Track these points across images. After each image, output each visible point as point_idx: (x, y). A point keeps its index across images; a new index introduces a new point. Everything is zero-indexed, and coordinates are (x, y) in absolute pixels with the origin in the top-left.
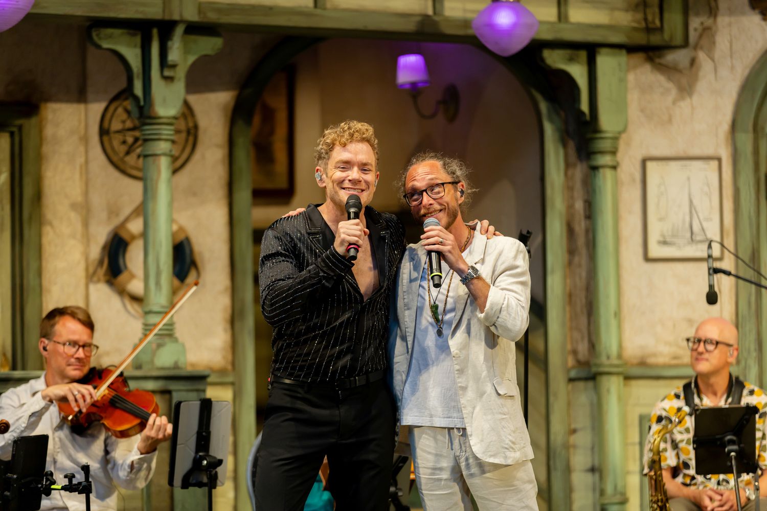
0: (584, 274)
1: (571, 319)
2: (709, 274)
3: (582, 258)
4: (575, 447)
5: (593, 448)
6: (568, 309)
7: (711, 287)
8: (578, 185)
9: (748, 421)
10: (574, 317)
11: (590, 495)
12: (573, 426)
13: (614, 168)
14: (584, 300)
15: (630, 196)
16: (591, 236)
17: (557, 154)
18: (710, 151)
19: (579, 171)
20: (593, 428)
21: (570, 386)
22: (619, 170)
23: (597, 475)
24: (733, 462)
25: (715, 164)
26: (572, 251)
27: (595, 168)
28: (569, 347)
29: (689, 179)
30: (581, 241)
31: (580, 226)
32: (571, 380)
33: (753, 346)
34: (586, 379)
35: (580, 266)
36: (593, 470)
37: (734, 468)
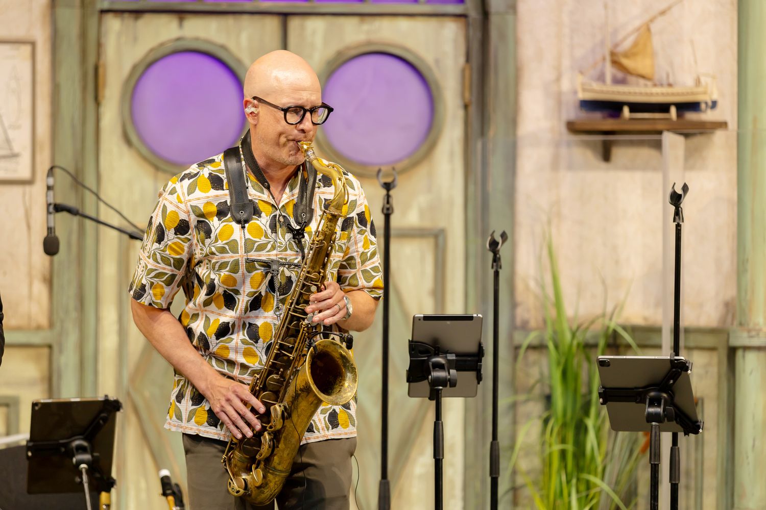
2: (49, 213)
7: (50, 230)
9: (105, 420)
18: (20, 33)
24: (85, 477)
25: (27, 49)
33: (72, 304)
37: (86, 486)
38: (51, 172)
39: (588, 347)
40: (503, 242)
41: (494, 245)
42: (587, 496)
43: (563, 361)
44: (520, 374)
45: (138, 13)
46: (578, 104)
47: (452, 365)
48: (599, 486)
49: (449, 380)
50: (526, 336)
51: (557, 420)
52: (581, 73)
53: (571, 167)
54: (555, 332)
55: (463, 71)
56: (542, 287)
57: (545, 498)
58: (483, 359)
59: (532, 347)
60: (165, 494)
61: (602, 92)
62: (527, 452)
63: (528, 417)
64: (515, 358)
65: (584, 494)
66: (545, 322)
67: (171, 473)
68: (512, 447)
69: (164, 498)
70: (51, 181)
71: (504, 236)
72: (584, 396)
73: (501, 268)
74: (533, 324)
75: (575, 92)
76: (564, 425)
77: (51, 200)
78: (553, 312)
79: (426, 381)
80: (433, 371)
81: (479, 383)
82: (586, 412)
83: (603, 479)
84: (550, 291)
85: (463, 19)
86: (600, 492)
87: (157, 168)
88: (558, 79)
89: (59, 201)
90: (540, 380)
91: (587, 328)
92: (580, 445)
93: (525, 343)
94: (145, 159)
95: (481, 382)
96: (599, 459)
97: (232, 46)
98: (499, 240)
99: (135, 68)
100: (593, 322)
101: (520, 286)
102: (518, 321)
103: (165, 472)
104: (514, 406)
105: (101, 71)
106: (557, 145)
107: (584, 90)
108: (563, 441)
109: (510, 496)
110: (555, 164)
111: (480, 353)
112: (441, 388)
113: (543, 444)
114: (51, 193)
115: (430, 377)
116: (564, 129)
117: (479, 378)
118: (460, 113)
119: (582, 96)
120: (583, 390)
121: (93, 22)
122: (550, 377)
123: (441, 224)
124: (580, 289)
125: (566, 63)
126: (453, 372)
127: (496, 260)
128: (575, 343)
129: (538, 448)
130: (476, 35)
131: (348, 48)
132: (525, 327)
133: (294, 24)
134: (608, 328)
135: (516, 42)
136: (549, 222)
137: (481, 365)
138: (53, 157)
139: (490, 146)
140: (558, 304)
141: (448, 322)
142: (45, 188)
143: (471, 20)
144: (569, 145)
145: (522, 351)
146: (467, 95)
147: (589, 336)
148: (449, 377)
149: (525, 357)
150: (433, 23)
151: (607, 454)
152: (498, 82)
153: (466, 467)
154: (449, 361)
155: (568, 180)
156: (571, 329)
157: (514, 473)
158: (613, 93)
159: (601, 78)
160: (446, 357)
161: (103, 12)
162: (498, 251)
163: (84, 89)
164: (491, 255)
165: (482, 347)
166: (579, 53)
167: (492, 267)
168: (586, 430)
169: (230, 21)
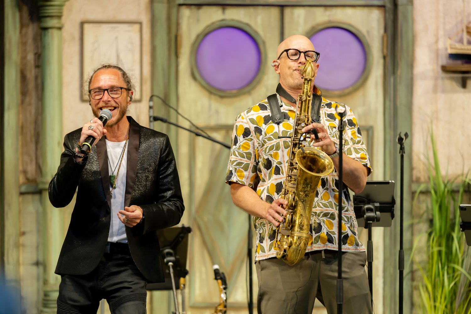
0: (33, 111)
1: (23, 146)
2: (150, 121)
3: (32, 98)
4: (23, 246)
5: (38, 247)
6: (20, 138)
8: (30, 41)
9: (183, 238)
10: (25, 144)
11: (35, 283)
12: (22, 230)
13: (60, 28)
14: (33, 132)
15: (71, 50)
16: (39, 81)
17: (14, 16)
18: (133, 17)
19: (31, 30)
20: (38, 231)
21: (21, 199)
22: (63, 30)
23: (41, 268)
24: (171, 270)
25: (137, 27)
26: (24, 93)
27: (45, 29)
28: (21, 168)
29: (116, 38)
30: (31, 85)
31: (31, 73)
32: (22, 194)
34: (33, 193)
35: (30, 104)
36: (37, 264)
37: (172, 275)
38: (151, 99)
39: (453, 192)
40: (406, 138)
41: (401, 140)
42: (453, 276)
43: (439, 200)
44: (415, 208)
45: (199, 6)
46: (448, 56)
47: (377, 209)
48: (460, 271)
49: (376, 218)
50: (419, 186)
51: (436, 233)
52: (450, 38)
53: (444, 91)
54: (435, 184)
55: (383, 37)
56: (428, 159)
57: (430, 277)
58: (395, 206)
59: (422, 193)
60: (216, 279)
61: (462, 49)
62: (420, 251)
63: (420, 231)
64: (413, 198)
65: (451, 275)
66: (429, 178)
67: (220, 266)
68: (411, 249)
69: (215, 281)
70: (151, 104)
71: (406, 135)
72: (451, 220)
73: (404, 153)
74: (422, 179)
75: (446, 49)
76: (440, 236)
77: (152, 114)
78: (434, 173)
79: (363, 218)
80: (367, 213)
81: (392, 219)
82: (453, 229)
83: (462, 266)
84: (432, 161)
85: (383, 8)
86: (461, 274)
87: (211, 93)
88: (437, 42)
89: (156, 115)
90: (427, 211)
91: (453, 182)
92: (449, 247)
93: (418, 191)
94: (204, 87)
95: (394, 219)
96: (460, 256)
97: (252, 24)
98: (404, 137)
99: (198, 36)
100: (456, 179)
101: (415, 158)
102: (414, 178)
103: (216, 267)
104: (412, 226)
105: (179, 39)
106: (436, 79)
107: (451, 48)
108: (440, 245)
109: (410, 276)
110: (435, 90)
111: (393, 202)
112: (371, 222)
113: (428, 247)
114: (151, 110)
115: (365, 216)
116: (440, 70)
117: (393, 216)
118: (381, 61)
119: (450, 51)
120: (451, 216)
121: (174, 11)
122: (432, 209)
123: (371, 123)
124: (449, 160)
125: (441, 33)
126: (378, 213)
127: (402, 148)
128: (446, 190)
129: (426, 249)
130: (390, 17)
131: (318, 25)
132: (418, 181)
133: (287, 11)
134: (465, 181)
135: (413, 21)
136: (432, 122)
137: (394, 210)
138: (152, 89)
139: (398, 80)
140: (437, 168)
141: (375, 185)
142: (148, 108)
143: (387, 9)
144: (443, 79)
145: (417, 195)
146: (385, 51)
147: (454, 186)
148: (376, 216)
149: (418, 198)
150: (366, 10)
151: (464, 252)
152: (402, 44)
153: (385, 260)
154: (376, 207)
155: (442, 98)
156: (444, 183)
157: (412, 263)
158: (468, 49)
159: (461, 41)
160: (374, 205)
161: (180, 5)
162: (403, 144)
163: (169, 49)
164: (399, 146)
165: (394, 199)
166: (448, 27)
167: (400, 153)
168: (453, 239)
169: (251, 10)
